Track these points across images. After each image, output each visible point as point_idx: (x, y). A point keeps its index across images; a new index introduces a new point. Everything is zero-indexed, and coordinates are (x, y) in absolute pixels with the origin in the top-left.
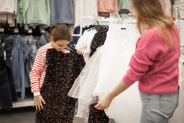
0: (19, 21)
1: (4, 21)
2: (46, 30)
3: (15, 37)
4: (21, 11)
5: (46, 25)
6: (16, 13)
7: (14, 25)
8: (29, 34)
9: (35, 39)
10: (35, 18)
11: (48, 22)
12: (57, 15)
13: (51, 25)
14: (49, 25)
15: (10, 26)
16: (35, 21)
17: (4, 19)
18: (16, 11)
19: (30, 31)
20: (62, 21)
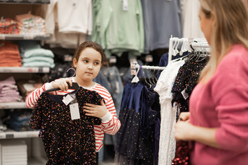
4: (98, 30)
5: (137, 51)
6: (90, 33)
8: (112, 65)
9: (120, 72)
10: (120, 40)
11: (140, 46)
16: (120, 45)
17: (74, 42)
18: (90, 30)
19: (113, 60)
20: (163, 44)
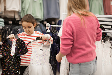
0: (22, 16)
1: (12, 16)
2: (40, 22)
3: (19, 27)
4: (24, 10)
5: (40, 19)
6: (20, 11)
7: (19, 19)
11: (41, 17)
12: (48, 12)
13: (44, 19)
14: (42, 19)
15: (17, 20)
17: (12, 15)
18: (20, 9)
